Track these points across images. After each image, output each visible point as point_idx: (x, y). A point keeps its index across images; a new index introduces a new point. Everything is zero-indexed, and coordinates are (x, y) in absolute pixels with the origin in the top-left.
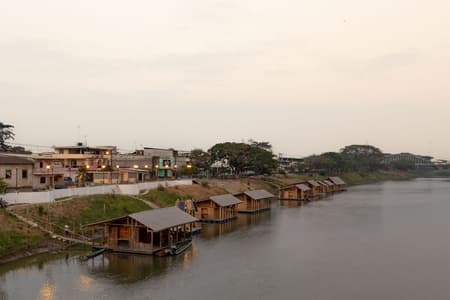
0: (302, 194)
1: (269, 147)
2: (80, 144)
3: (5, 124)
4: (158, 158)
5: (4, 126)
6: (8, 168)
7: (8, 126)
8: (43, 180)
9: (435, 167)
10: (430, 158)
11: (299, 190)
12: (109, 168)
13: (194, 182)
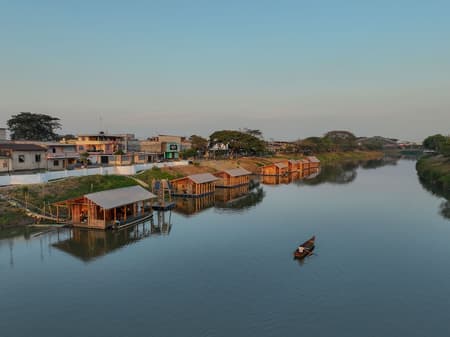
0: (280, 171)
1: (260, 133)
2: (102, 133)
3: (53, 117)
4: (165, 143)
5: (52, 119)
6: (22, 153)
7: (55, 119)
8: (56, 163)
9: (400, 147)
10: (396, 140)
11: (277, 168)
12: (120, 153)
13: (191, 163)
